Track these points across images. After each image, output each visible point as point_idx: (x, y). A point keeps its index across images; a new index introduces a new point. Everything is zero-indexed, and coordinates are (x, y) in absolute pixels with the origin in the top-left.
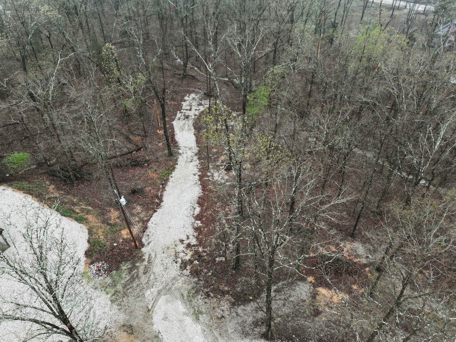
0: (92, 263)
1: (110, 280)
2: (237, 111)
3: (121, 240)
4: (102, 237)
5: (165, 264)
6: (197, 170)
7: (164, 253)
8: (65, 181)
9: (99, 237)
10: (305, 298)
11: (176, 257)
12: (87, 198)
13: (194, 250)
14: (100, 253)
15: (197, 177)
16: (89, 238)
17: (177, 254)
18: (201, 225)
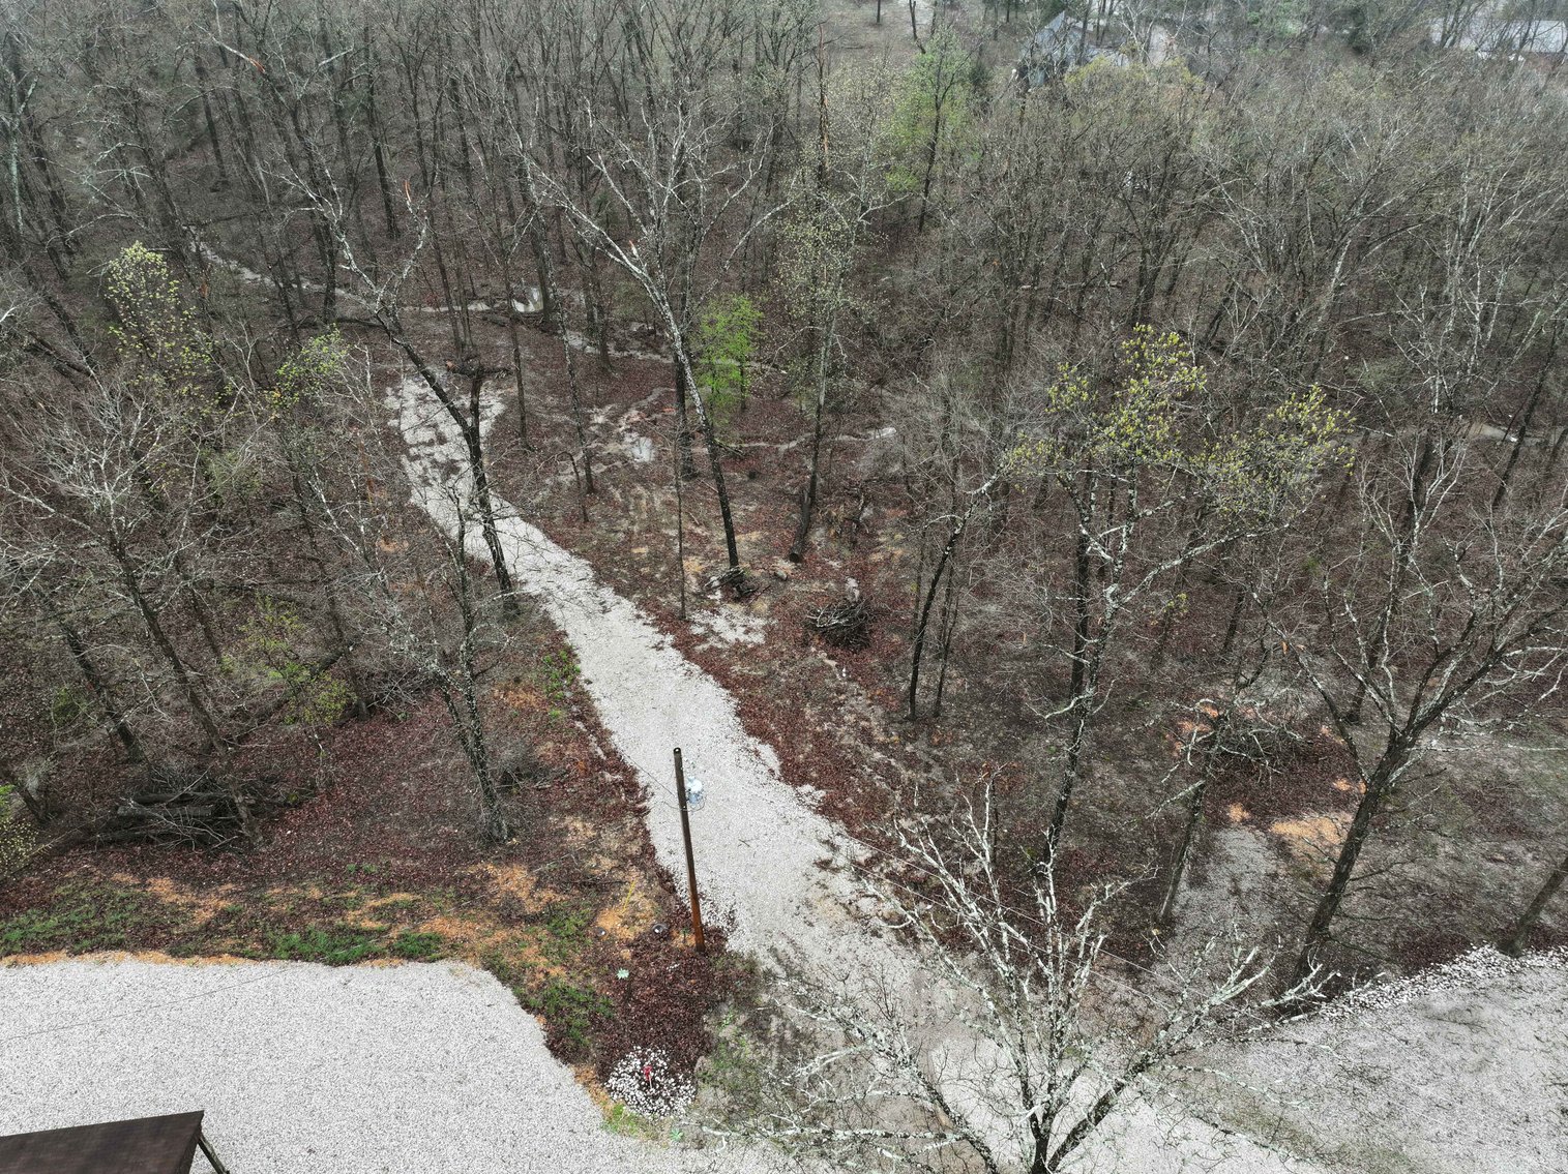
0: (604, 1073)
1: (720, 1093)
2: (601, 406)
3: (627, 953)
4: (555, 971)
5: (850, 956)
6: (651, 630)
7: (811, 924)
8: (202, 841)
9: (547, 974)
10: (1272, 868)
11: (861, 918)
12: (352, 866)
13: (882, 876)
14: (600, 1027)
15: (674, 655)
16: (519, 996)
17: (852, 908)
18: (821, 793)
